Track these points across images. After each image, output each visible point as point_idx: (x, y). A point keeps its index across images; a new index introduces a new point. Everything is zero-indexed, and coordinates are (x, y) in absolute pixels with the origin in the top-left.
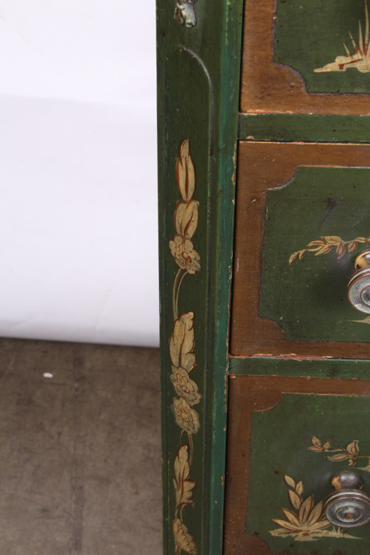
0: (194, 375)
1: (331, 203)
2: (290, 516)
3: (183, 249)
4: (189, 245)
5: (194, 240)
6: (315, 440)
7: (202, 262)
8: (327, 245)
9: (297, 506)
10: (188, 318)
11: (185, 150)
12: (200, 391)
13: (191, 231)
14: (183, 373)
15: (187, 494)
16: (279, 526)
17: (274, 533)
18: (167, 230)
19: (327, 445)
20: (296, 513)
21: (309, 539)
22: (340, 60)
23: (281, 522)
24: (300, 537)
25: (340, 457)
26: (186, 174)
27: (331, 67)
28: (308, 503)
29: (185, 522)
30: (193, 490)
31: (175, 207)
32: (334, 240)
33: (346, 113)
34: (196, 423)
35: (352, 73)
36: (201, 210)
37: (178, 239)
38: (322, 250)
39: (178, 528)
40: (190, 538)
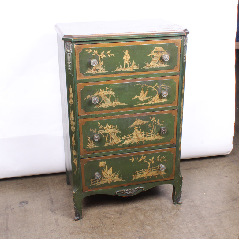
0: (74, 121)
1: (88, 91)
2: (89, 144)
3: (71, 101)
4: (72, 100)
5: (72, 99)
6: (91, 129)
7: (74, 102)
8: (88, 97)
9: (90, 142)
10: (72, 112)
11: (70, 87)
12: (75, 123)
13: (72, 98)
14: (72, 121)
15: (74, 143)
16: (88, 146)
17: (87, 148)
18: (69, 99)
19: (92, 130)
20: (90, 143)
21: (92, 148)
22: (87, 72)
23: (88, 145)
24: (91, 148)
25: (94, 132)
26: (71, 90)
27: (86, 73)
29: (74, 149)
30: (75, 142)
31: (70, 95)
32: (89, 96)
33: (89, 78)
34: (75, 129)
35: (88, 73)
36: (73, 94)
37: (70, 100)
38: (88, 98)
39: (73, 151)
40: (75, 152)
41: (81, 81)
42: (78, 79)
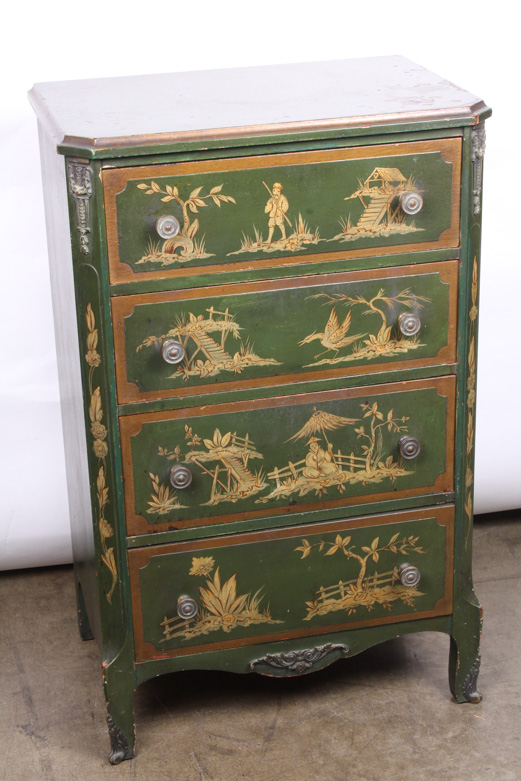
0: (103, 422)
1: (149, 321)
2: (155, 498)
3: (93, 357)
4: (95, 352)
5: (96, 349)
6: (160, 449)
7: (101, 358)
8: (151, 341)
9: (157, 492)
10: (97, 392)
11: (89, 308)
12: (106, 429)
13: (95, 346)
14: (98, 423)
15: (105, 497)
16: (151, 506)
17: (149, 512)
18: (84, 349)
19: (166, 451)
20: (157, 495)
21: (166, 512)
22: (144, 258)
23: (151, 504)
24: (161, 512)
25: (172, 457)
26: (90, 319)
27: (141, 262)
28: (162, 488)
29: (106, 518)
30: (108, 493)
31: (87, 337)
32: (153, 338)
33: (149, 279)
34: (106, 448)
35: (149, 263)
36: (99, 333)
37: (89, 352)
38: (149, 344)
39: (103, 523)
40: (109, 526)
41: (124, 290)
42: (114, 283)
